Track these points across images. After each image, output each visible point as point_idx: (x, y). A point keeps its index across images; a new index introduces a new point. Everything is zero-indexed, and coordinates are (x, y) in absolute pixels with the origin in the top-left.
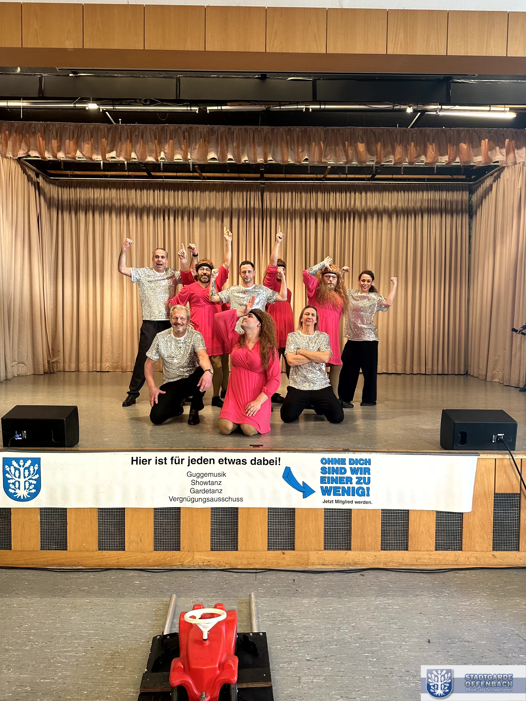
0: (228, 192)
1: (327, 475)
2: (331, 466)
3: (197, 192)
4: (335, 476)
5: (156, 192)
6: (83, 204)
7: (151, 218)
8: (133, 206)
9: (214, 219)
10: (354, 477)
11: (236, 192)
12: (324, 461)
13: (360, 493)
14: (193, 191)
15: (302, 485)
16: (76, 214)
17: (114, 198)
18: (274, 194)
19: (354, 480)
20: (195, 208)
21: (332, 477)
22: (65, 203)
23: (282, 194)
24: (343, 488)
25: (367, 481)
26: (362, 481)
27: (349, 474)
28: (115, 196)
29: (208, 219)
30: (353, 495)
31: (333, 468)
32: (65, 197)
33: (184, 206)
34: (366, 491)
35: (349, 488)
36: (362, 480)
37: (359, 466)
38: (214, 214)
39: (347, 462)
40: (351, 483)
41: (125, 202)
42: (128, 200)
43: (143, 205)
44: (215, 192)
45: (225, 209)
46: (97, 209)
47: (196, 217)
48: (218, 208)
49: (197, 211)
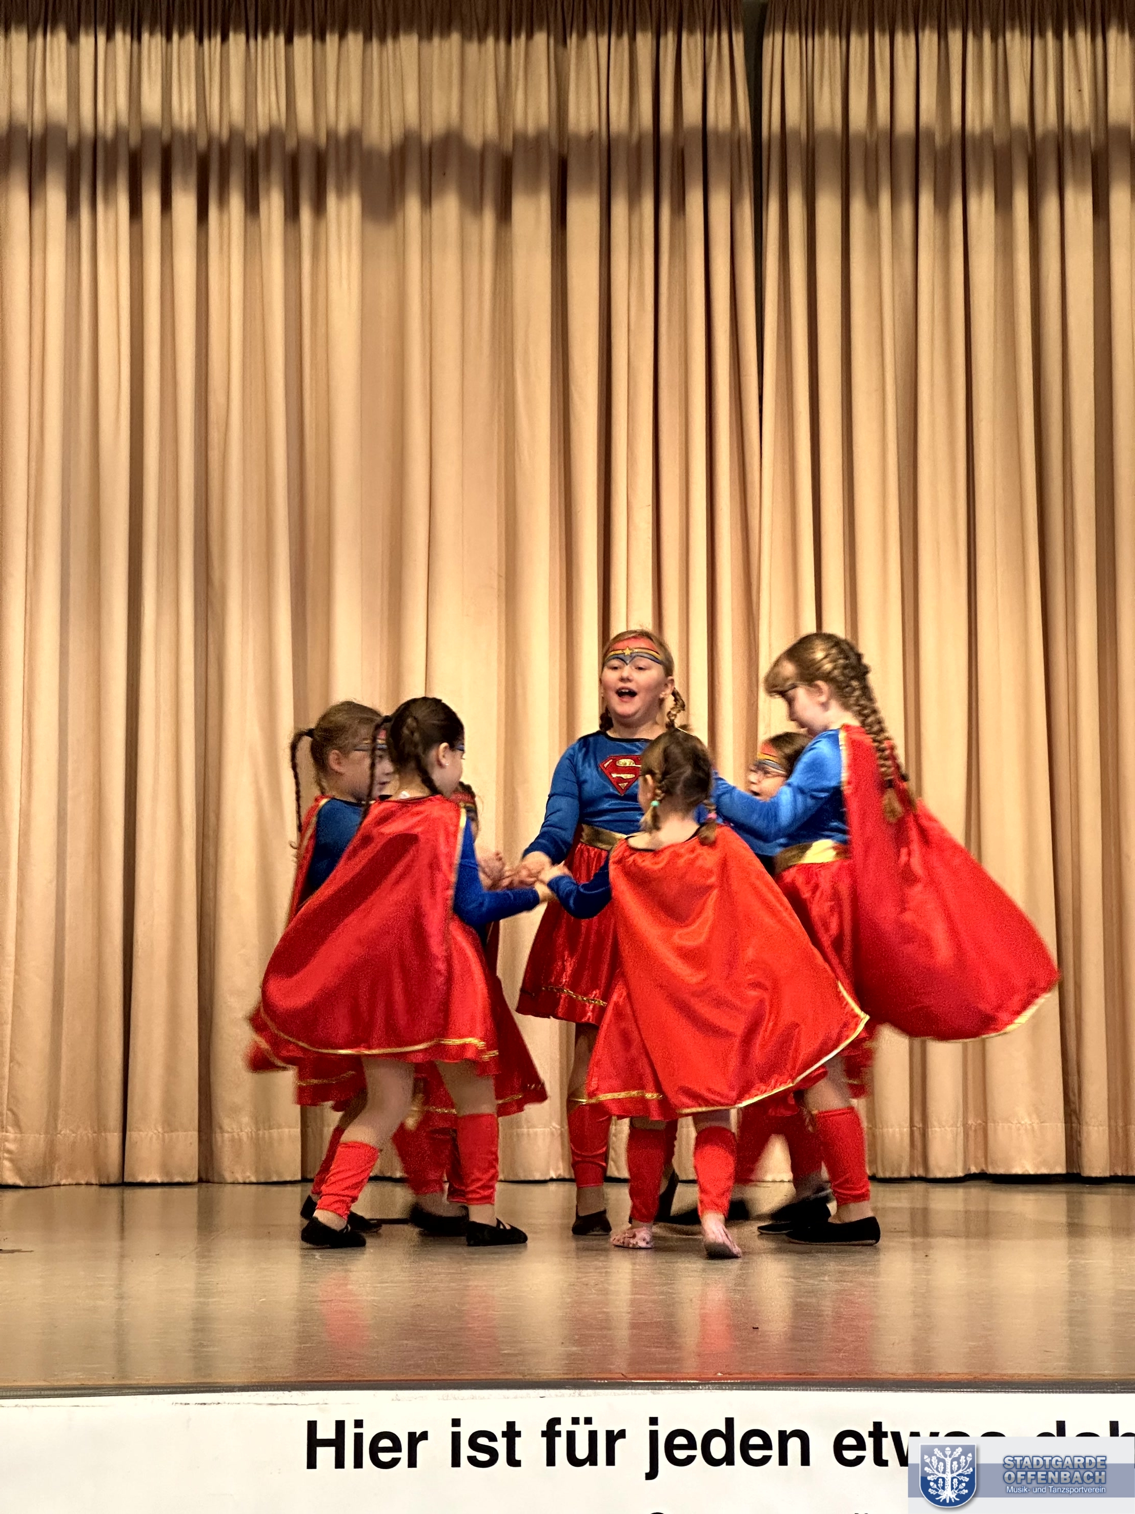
0: (540, 39)
3: (342, 37)
5: (86, 42)
7: (56, 202)
9: (449, 206)
11: (590, 37)
14: (321, 37)
18: (827, 44)
20: (331, 135)
23: (881, 42)
29: (413, 206)
33: (263, 126)
38: (453, 170)
44: (455, 37)
45: (520, 139)
47: (341, 193)
48: (474, 137)
49: (343, 157)
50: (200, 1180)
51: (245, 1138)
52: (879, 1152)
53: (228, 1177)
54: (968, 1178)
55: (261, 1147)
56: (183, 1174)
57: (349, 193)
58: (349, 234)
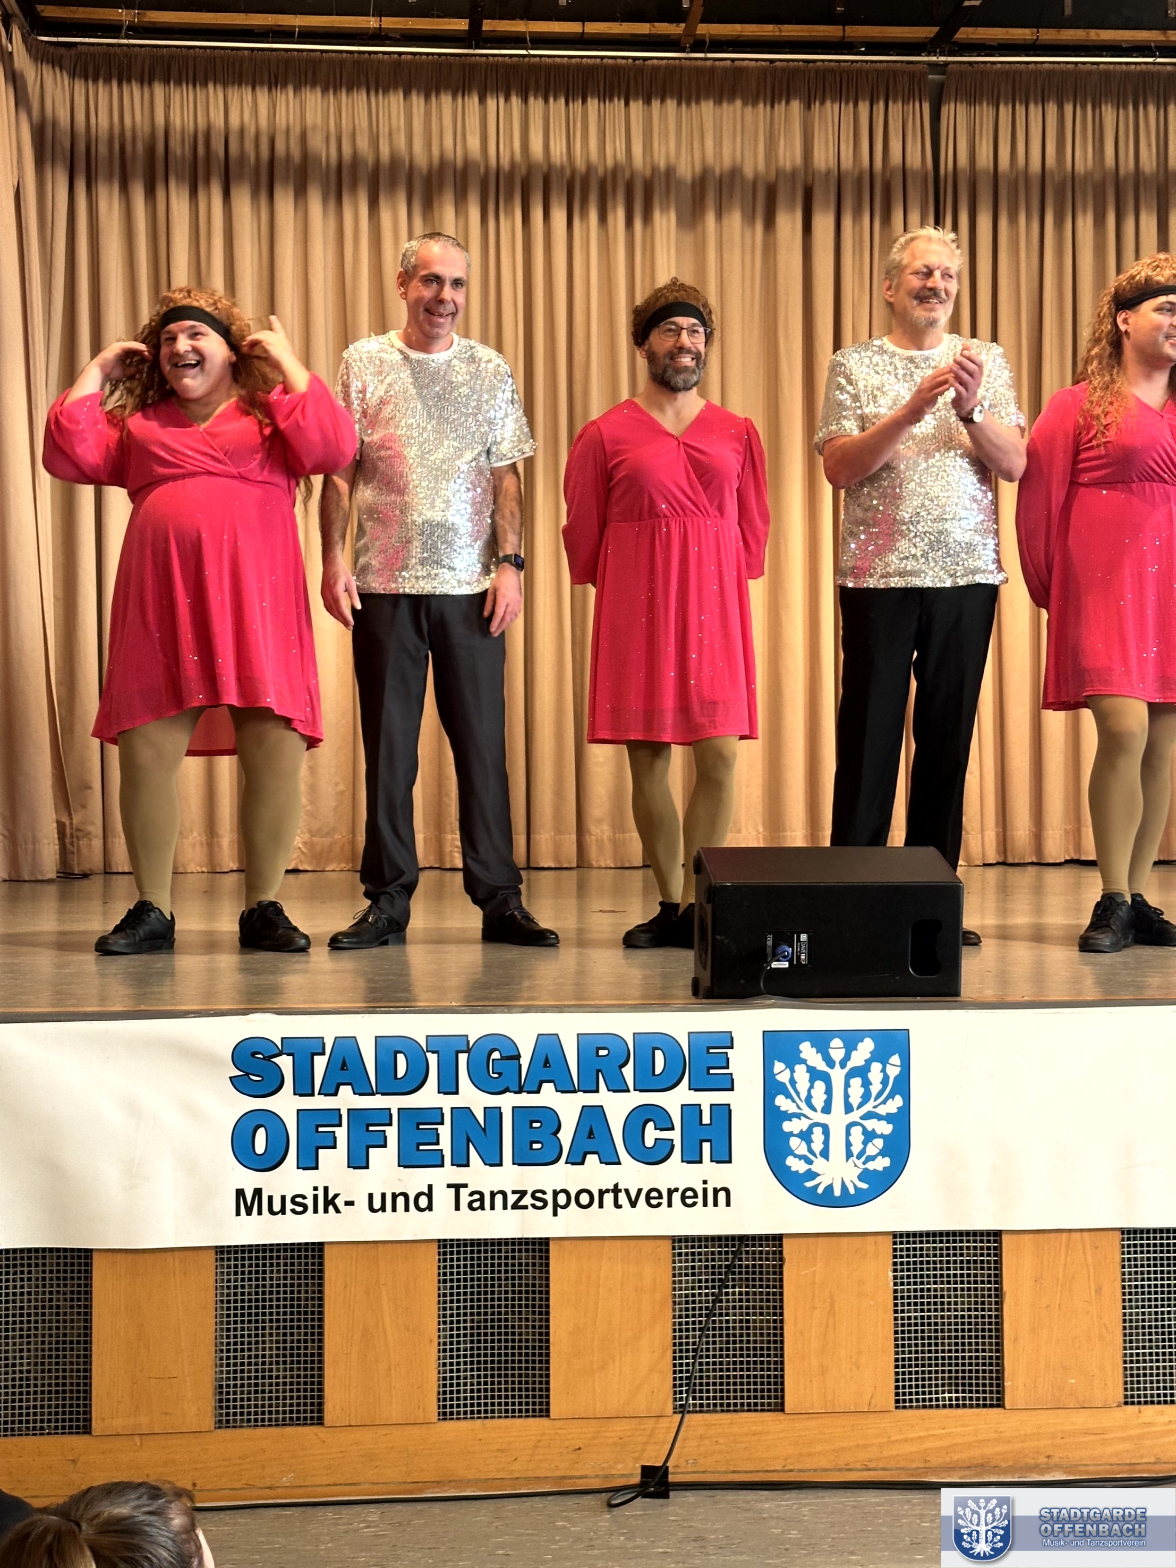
0: (796, 105)
3: (663, 101)
5: (491, 103)
6: (179, 152)
7: (474, 213)
8: (395, 162)
9: (735, 219)
11: (828, 103)
14: (648, 102)
16: (150, 193)
17: (314, 127)
18: (985, 112)
20: (654, 169)
22: (103, 150)
23: (1020, 110)
28: (319, 121)
29: (710, 219)
32: (102, 122)
33: (610, 162)
38: (736, 195)
41: (363, 144)
42: (375, 141)
43: (436, 160)
44: (738, 103)
45: (781, 172)
46: (241, 177)
47: (665, 209)
48: (749, 172)
49: (663, 184)
50: (578, 867)
51: (605, 837)
52: (1009, 846)
53: (595, 864)
54: (1067, 862)
55: (617, 845)
56: (569, 862)
57: (668, 209)
58: (668, 238)
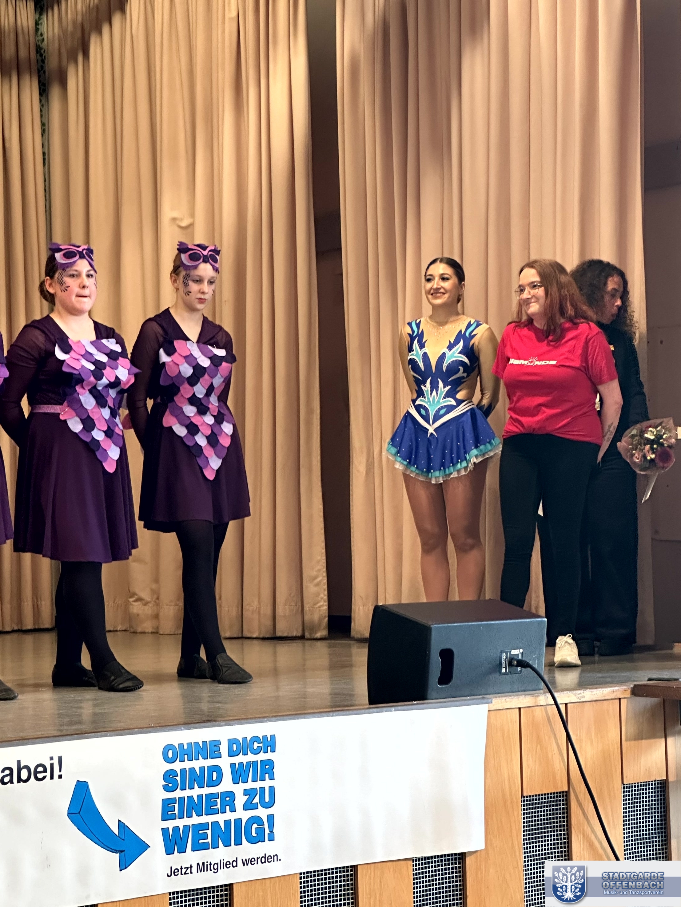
1: (178, 794)
2: (187, 765)
4: (196, 792)
10: (239, 789)
12: (170, 754)
13: (254, 834)
15: (116, 831)
19: (240, 800)
21: (190, 798)
24: (216, 824)
25: (267, 800)
26: (257, 800)
27: (227, 785)
30: (239, 843)
31: (192, 770)
34: (266, 826)
35: (227, 823)
36: (258, 796)
37: (251, 757)
39: (224, 749)
40: (233, 810)
